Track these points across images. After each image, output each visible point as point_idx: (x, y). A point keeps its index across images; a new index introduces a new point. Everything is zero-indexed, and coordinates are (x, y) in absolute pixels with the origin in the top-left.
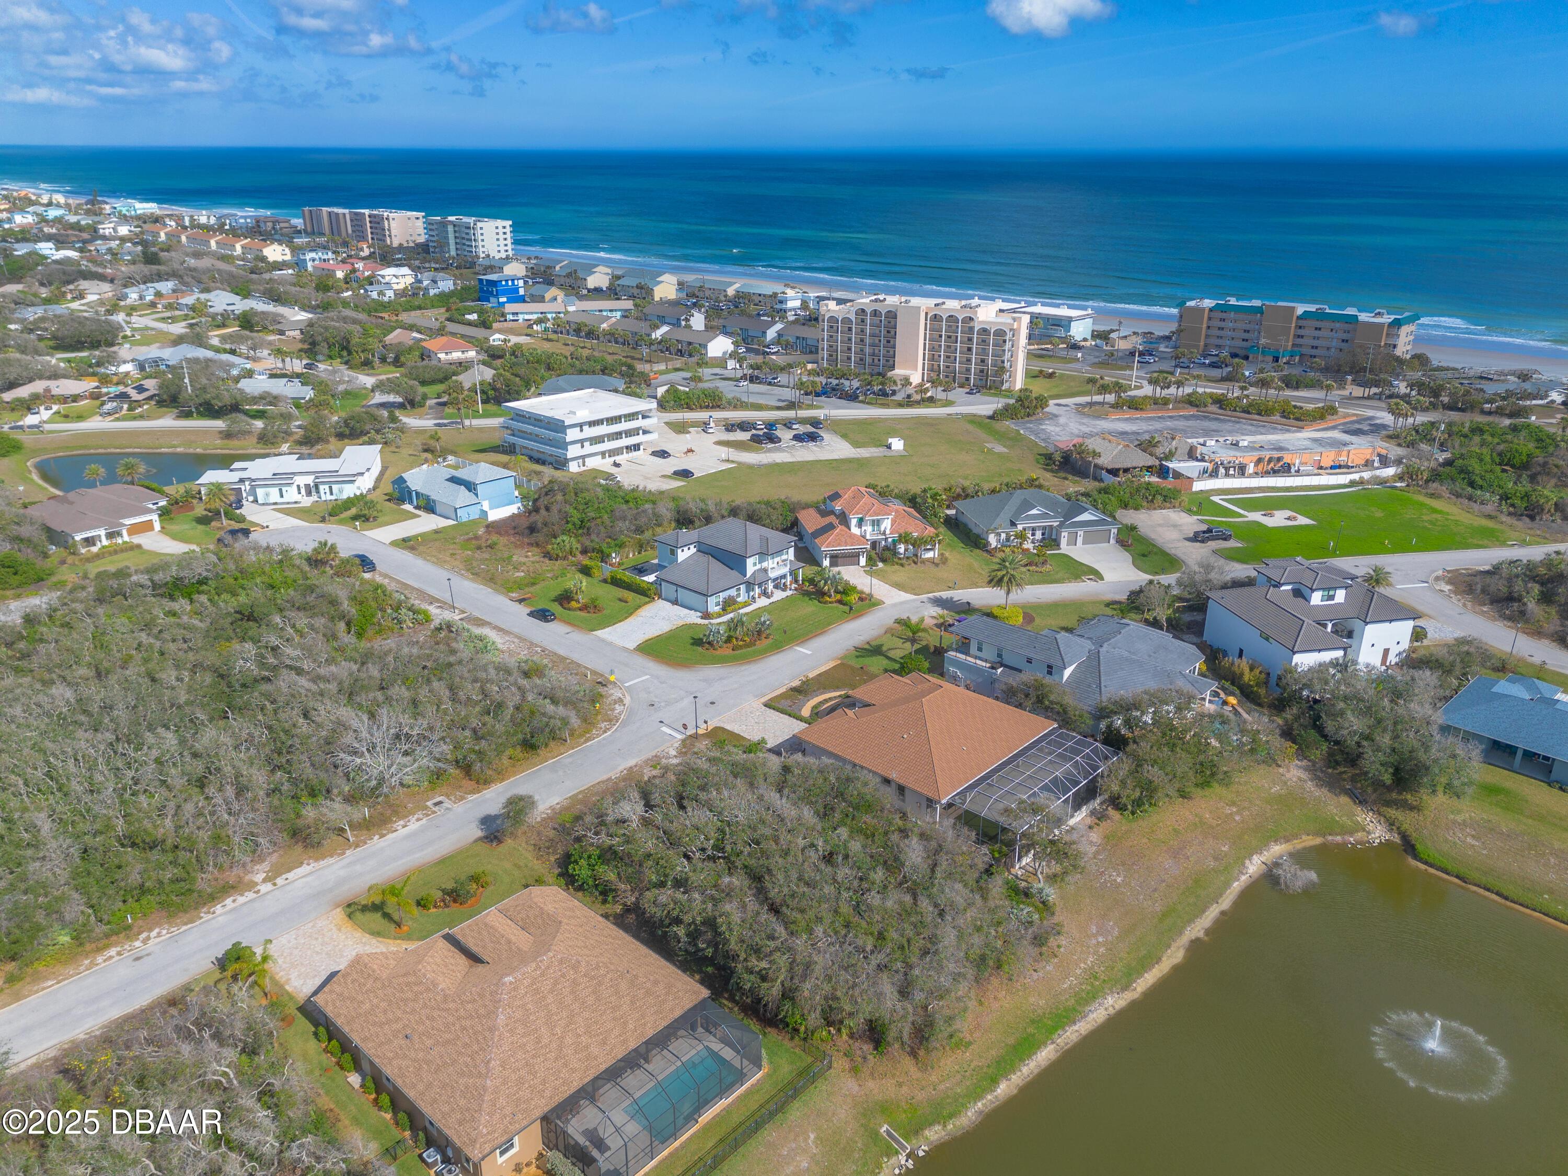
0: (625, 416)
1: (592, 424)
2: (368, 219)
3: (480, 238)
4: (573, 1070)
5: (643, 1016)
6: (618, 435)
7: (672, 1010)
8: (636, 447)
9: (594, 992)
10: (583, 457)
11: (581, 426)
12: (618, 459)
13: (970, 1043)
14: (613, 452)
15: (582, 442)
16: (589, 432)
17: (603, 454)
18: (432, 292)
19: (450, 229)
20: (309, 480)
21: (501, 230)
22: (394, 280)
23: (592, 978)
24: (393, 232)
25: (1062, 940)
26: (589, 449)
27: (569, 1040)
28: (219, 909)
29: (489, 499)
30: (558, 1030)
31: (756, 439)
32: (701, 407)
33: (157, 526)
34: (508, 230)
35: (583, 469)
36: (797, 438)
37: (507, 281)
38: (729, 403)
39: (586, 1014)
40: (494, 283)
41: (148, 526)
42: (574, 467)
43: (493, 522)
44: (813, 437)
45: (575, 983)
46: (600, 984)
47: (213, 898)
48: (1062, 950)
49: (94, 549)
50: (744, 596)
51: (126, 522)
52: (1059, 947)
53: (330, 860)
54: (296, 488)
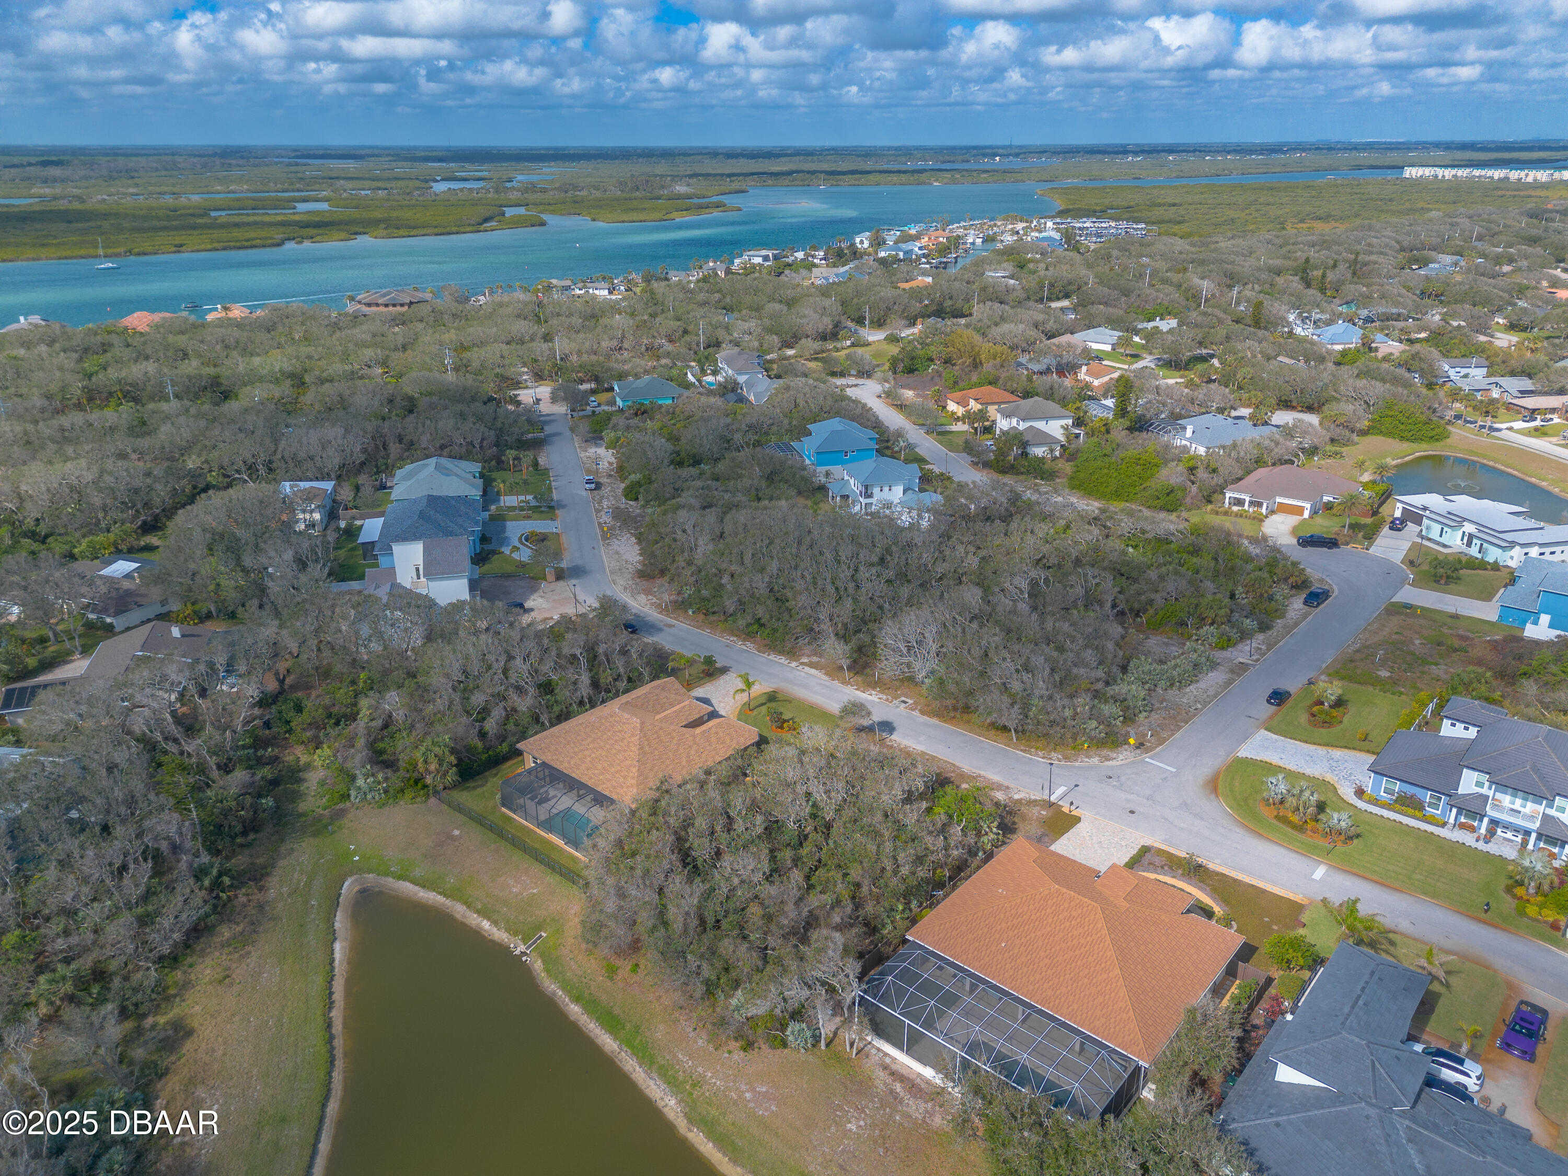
9: (619, 751)
13: (612, 980)
20: (1474, 530)
23: (628, 746)
28: (772, 657)
33: (1304, 514)
39: (604, 753)
41: (1299, 511)
43: (1520, 637)
45: (623, 739)
46: (625, 751)
47: (781, 652)
48: (726, 1055)
49: (1235, 508)
50: (1444, 813)
51: (1279, 500)
52: (730, 1052)
53: (826, 678)
54: (1460, 533)
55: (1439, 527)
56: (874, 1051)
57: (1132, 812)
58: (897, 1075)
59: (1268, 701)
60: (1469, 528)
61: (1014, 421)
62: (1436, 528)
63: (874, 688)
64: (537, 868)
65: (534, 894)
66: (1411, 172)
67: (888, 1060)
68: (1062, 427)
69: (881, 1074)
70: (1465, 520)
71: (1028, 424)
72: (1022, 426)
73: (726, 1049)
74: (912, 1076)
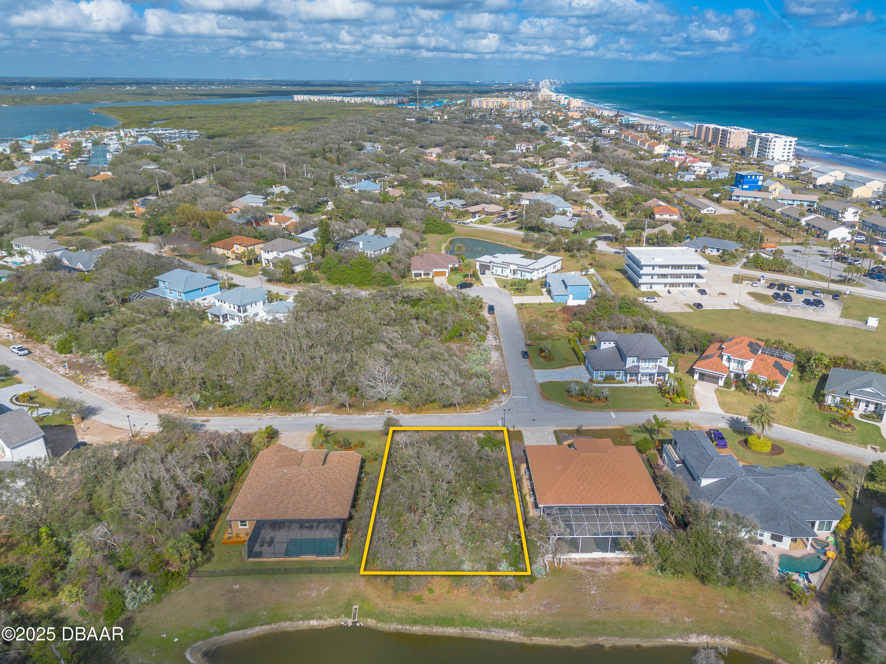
0: (686, 266)
1: (661, 266)
2: (721, 132)
3: (772, 147)
4: (277, 513)
5: (316, 510)
6: (678, 276)
7: (328, 515)
8: (691, 285)
9: (308, 492)
10: (651, 284)
11: (653, 267)
12: (671, 289)
13: (424, 603)
14: (672, 285)
15: (652, 275)
16: (658, 271)
17: (665, 285)
18: (713, 178)
19: (758, 141)
20: (515, 267)
21: (788, 143)
22: (699, 169)
23: (312, 487)
24: (731, 140)
25: (521, 596)
26: (656, 279)
27: (285, 502)
28: (293, 415)
29: (574, 295)
30: (285, 497)
31: (776, 296)
32: (769, 270)
33: (447, 275)
34: (793, 144)
35: (650, 290)
36: (807, 302)
37: (751, 176)
38: (791, 271)
39: (298, 498)
40: (742, 177)
41: (443, 274)
42: (643, 288)
43: (569, 306)
44: (818, 303)
45: (305, 485)
46: (312, 490)
47: (295, 411)
48: (515, 599)
49: (418, 278)
50: (622, 378)
51: (434, 270)
52: (516, 597)
53: (336, 415)
54: (509, 270)
55: (501, 269)
56: (565, 561)
57: (534, 420)
58: (584, 564)
59: (524, 357)
60: (513, 267)
61: (275, 254)
62: (500, 270)
63: (368, 411)
64: (315, 577)
65: (328, 591)
66: (298, 98)
67: (573, 560)
68: (302, 253)
69: (577, 567)
70: (510, 264)
71: (284, 254)
72: (282, 255)
73: (512, 597)
74: (588, 560)
